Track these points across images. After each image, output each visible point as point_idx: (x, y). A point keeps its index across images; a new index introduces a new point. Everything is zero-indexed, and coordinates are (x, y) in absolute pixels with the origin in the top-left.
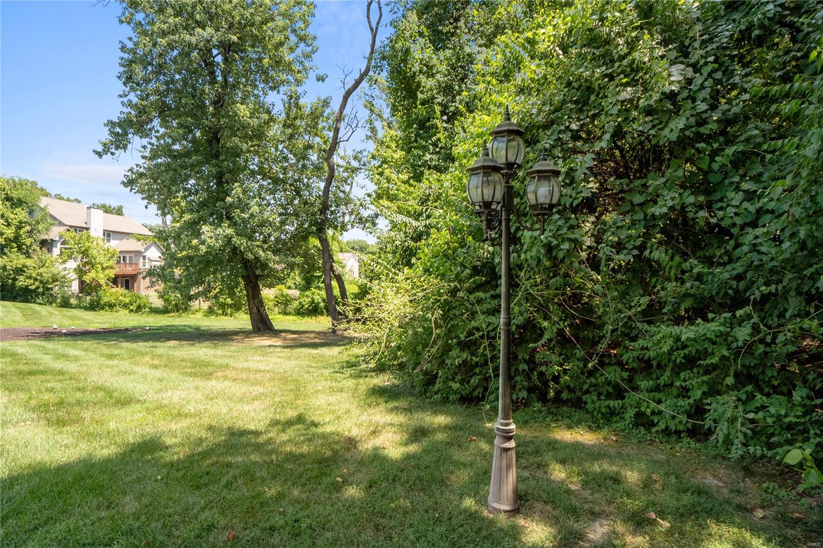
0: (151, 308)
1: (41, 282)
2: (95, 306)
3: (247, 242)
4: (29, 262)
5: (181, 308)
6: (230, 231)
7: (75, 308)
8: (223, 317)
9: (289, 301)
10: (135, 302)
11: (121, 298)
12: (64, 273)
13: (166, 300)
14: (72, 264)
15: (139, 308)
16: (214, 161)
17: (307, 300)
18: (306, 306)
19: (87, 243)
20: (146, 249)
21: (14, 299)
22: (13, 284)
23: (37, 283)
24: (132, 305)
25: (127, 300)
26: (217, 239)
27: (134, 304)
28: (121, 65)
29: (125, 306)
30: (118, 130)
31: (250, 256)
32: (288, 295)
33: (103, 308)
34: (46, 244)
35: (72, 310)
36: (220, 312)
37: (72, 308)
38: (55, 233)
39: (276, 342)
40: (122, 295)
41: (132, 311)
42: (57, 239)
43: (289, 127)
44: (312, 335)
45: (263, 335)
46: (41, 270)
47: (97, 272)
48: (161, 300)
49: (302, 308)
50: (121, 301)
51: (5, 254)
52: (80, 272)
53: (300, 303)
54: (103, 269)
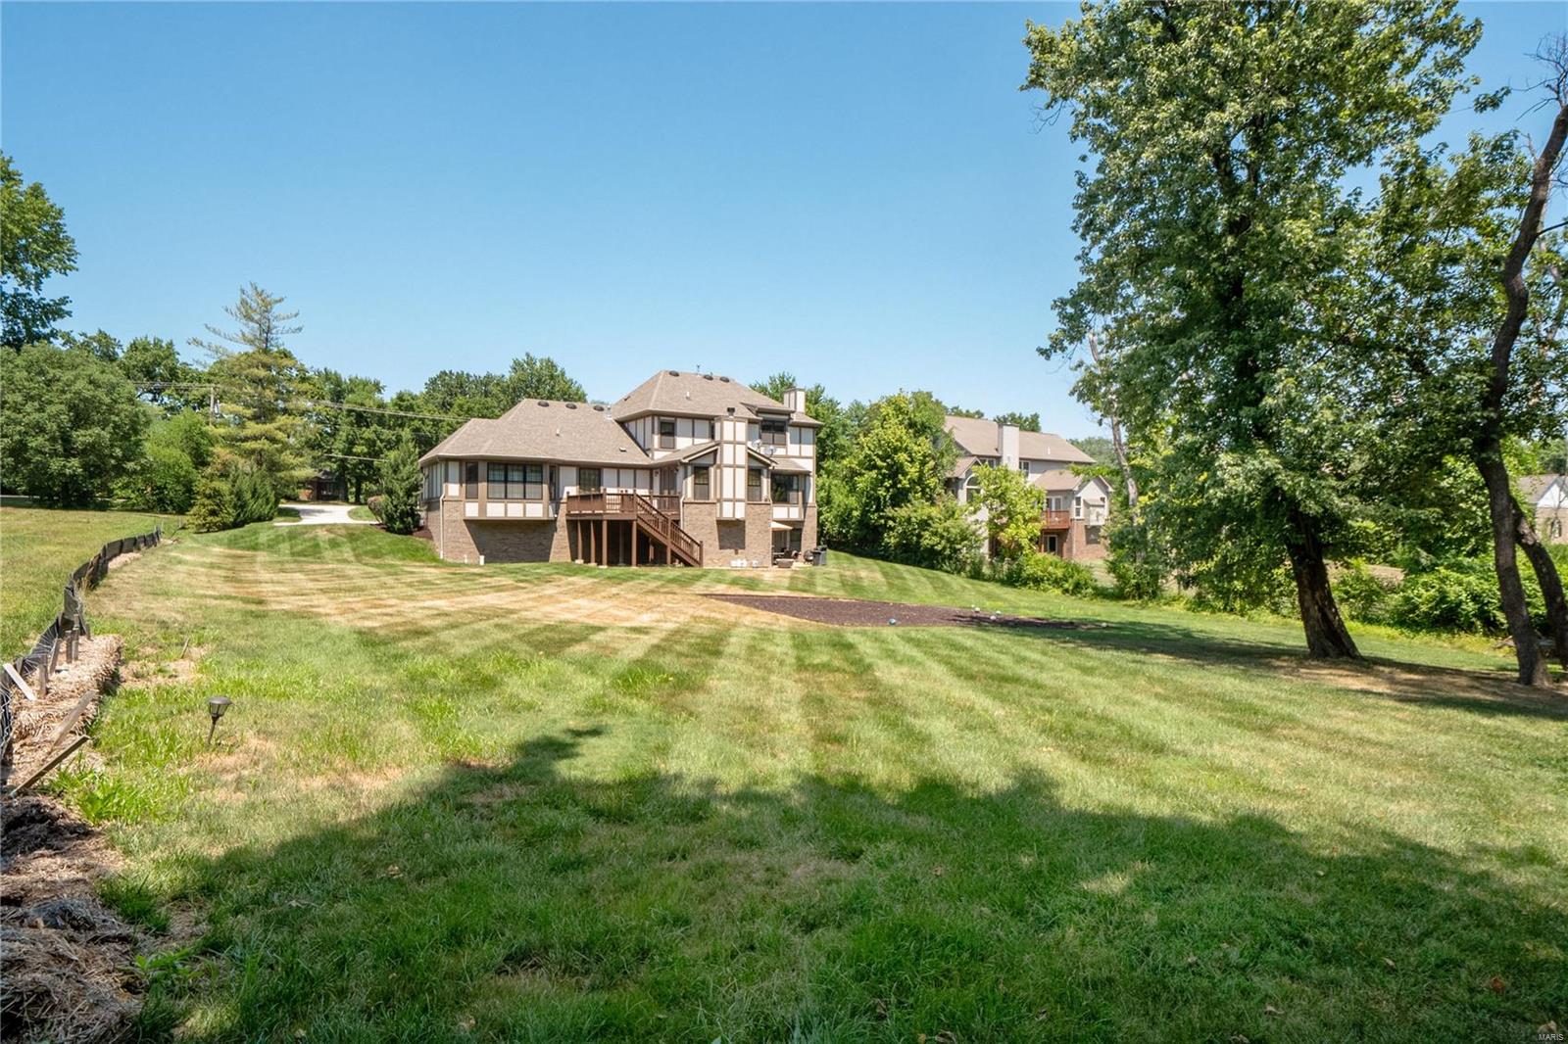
0: (1095, 588)
1: (948, 540)
2: (1014, 580)
3: (1307, 482)
4: (934, 512)
5: (1147, 590)
6: (1272, 463)
7: (988, 580)
8: (1225, 615)
9: (1377, 594)
10: (1072, 577)
11: (1051, 569)
12: (973, 527)
13: (1120, 577)
14: (984, 514)
15: (1077, 587)
16: (1235, 334)
17: (1426, 595)
18: (1424, 608)
19: (1004, 484)
20: (1081, 487)
21: (917, 563)
22: (918, 542)
23: (943, 542)
24: (1067, 581)
25: (1059, 573)
26: (1247, 480)
27: (1070, 580)
28: (1076, 206)
29: (1057, 582)
30: (1070, 310)
31: (1313, 508)
32: (1372, 579)
33: (1025, 584)
34: (951, 484)
35: (985, 583)
36: (1220, 604)
37: (985, 580)
38: (961, 468)
39: (1374, 684)
40: (1051, 564)
41: (1067, 591)
42: (963, 476)
43: (1400, 229)
44: (1463, 681)
45: (1335, 665)
46: (948, 523)
47: (1018, 527)
48: (1112, 575)
49: (1412, 611)
50: (1050, 574)
51: (909, 501)
52: (996, 528)
53: (1407, 600)
54: (1026, 521)
